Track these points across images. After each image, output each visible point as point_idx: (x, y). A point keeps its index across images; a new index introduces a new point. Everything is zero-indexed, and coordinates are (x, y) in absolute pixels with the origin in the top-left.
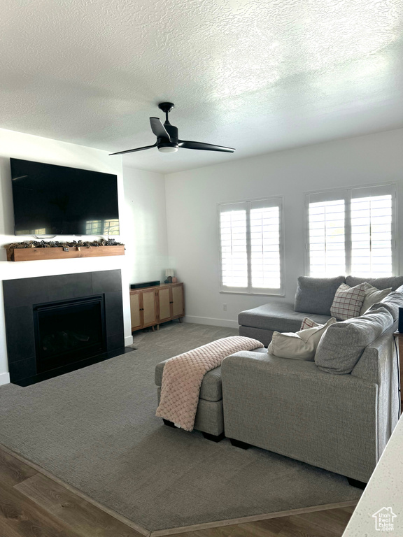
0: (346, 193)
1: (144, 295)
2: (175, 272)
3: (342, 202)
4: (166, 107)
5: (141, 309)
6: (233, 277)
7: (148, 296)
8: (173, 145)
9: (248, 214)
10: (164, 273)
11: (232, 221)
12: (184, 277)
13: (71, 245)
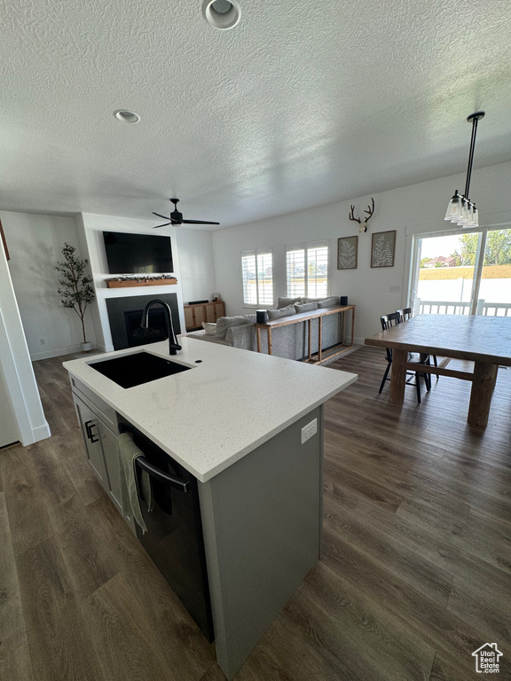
0: (305, 245)
1: (196, 309)
2: (219, 295)
3: (303, 251)
4: (175, 201)
5: (194, 317)
6: (251, 298)
7: (199, 309)
8: (179, 223)
9: (256, 258)
10: (213, 295)
11: (248, 262)
12: (225, 298)
13: (142, 279)
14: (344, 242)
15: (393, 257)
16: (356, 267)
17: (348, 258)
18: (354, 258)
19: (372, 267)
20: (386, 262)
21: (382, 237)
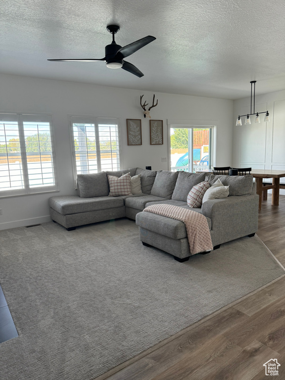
3: (93, 125)
14: (131, 123)
15: (163, 138)
16: (141, 144)
17: (135, 136)
18: (139, 137)
19: (151, 144)
20: (159, 141)
21: (156, 123)
